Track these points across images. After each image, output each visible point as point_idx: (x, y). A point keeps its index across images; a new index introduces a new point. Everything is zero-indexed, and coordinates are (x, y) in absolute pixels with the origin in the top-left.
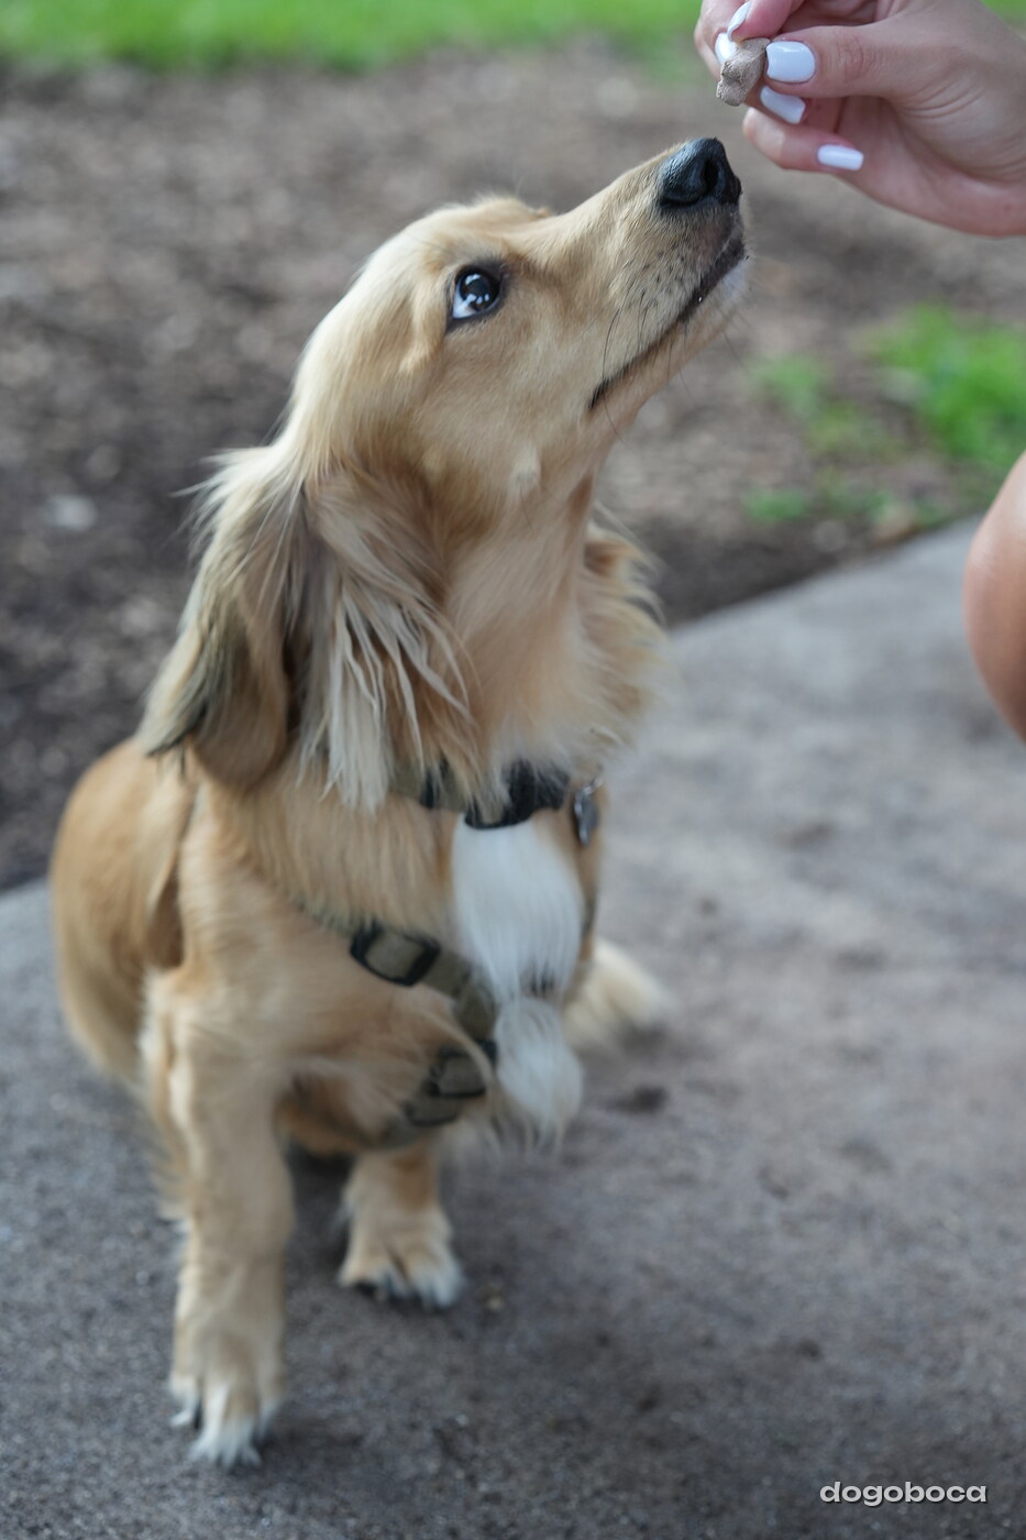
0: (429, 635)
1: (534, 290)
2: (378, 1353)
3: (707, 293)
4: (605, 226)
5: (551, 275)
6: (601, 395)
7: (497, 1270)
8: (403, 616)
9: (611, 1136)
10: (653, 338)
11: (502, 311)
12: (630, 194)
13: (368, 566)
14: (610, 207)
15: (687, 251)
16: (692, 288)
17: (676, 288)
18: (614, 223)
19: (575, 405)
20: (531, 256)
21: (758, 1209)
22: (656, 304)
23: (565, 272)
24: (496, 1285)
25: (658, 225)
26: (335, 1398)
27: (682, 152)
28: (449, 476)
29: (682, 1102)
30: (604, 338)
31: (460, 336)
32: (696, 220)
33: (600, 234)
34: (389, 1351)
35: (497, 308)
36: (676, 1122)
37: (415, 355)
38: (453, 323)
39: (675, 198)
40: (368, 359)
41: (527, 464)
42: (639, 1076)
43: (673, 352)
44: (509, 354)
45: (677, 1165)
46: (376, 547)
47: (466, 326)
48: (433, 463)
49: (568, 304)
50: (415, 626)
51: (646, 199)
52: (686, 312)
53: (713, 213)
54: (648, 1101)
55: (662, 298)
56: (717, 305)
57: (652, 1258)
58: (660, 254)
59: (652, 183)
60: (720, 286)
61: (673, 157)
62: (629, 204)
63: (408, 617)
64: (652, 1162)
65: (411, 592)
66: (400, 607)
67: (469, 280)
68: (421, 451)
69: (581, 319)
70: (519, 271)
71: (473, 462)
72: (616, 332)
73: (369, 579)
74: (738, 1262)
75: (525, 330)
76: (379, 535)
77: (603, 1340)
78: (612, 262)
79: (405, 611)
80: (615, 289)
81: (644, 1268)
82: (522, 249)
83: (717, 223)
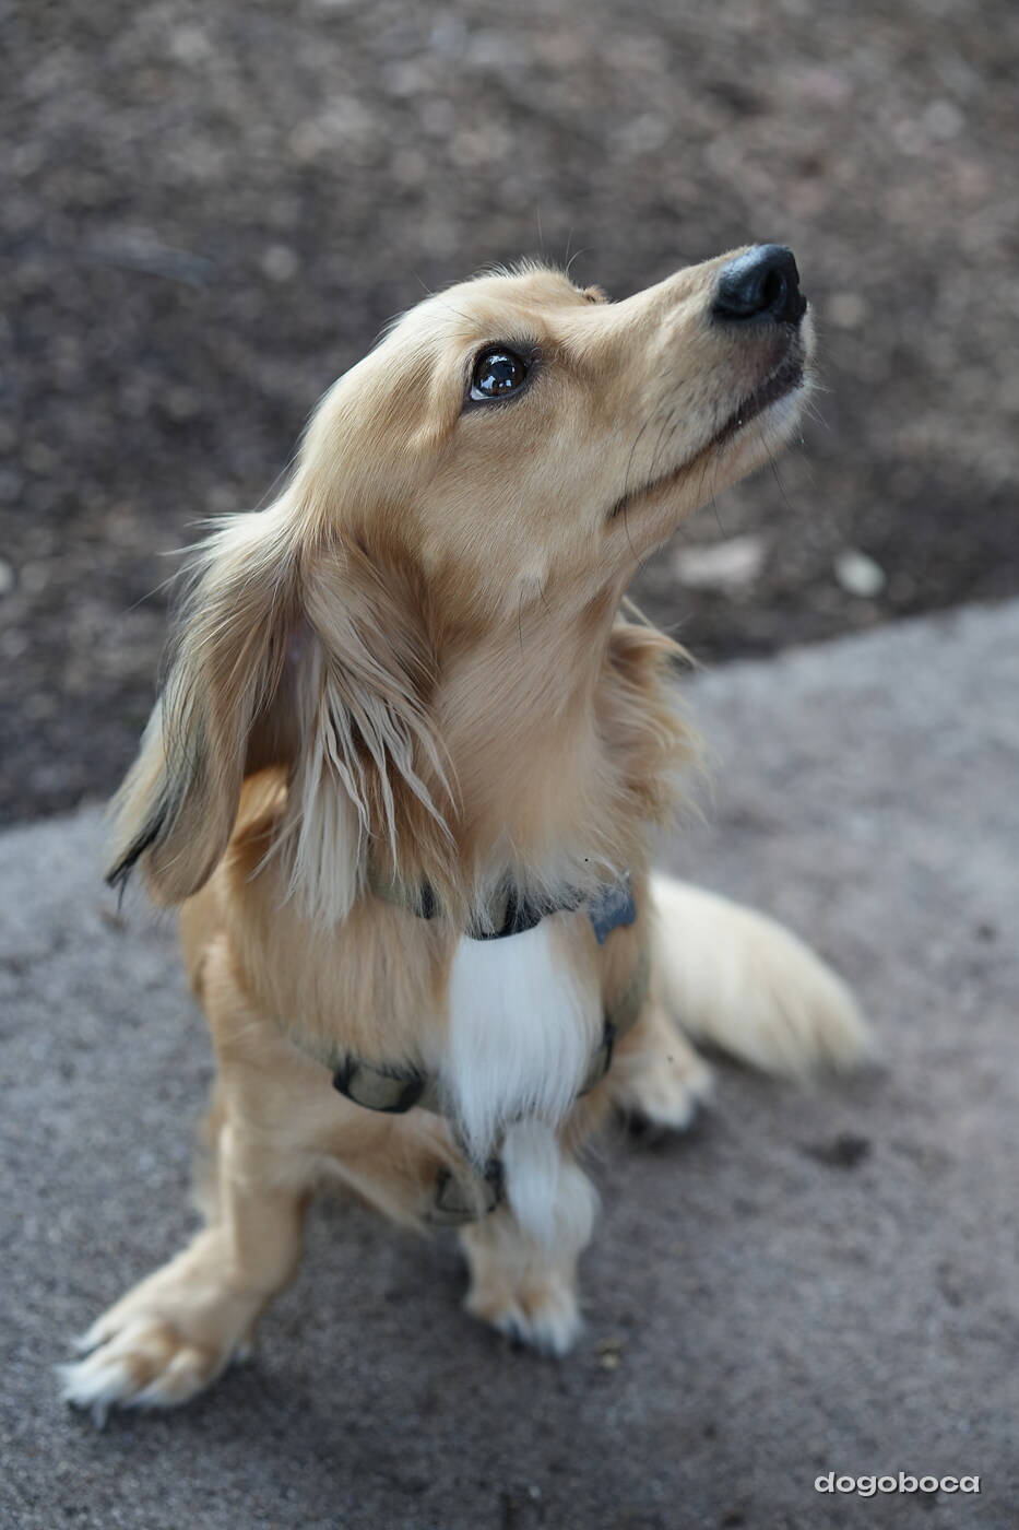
0: (414, 734)
1: (565, 380)
2: (475, 1391)
3: (750, 417)
4: (651, 323)
5: (585, 368)
6: (620, 509)
7: (627, 1322)
8: (388, 709)
9: (795, 1187)
10: (680, 460)
11: (525, 398)
12: (681, 296)
13: (354, 653)
14: (659, 304)
15: (728, 373)
16: (729, 413)
17: (709, 410)
18: (660, 324)
19: (591, 515)
20: (566, 343)
21: (925, 1312)
22: (685, 425)
23: (601, 367)
24: (618, 1338)
25: (706, 335)
26: (415, 1433)
27: (744, 258)
28: (448, 568)
29: (883, 1165)
30: (629, 448)
31: (474, 420)
32: (746, 337)
33: (642, 333)
34: (486, 1390)
35: (519, 395)
36: (869, 1186)
37: (426, 432)
38: (468, 405)
39: (728, 308)
40: (378, 426)
41: (534, 569)
42: (845, 1122)
43: (707, 477)
44: (528, 443)
45: (852, 1239)
46: (365, 635)
47: (483, 410)
48: (431, 553)
49: (597, 402)
50: (401, 725)
51: (697, 303)
52: (722, 435)
53: (766, 332)
54: (848, 1154)
55: (693, 417)
56: (760, 433)
57: (793, 1345)
58: (698, 371)
59: (708, 286)
60: (766, 412)
61: (734, 261)
62: (681, 305)
63: (393, 712)
64: (829, 1228)
65: (398, 689)
66: (386, 702)
67: (495, 359)
68: (420, 536)
69: (609, 421)
70: (552, 358)
71: (475, 557)
72: (641, 446)
73: (353, 667)
74: (882, 1373)
75: (547, 421)
76: (369, 621)
77: (710, 1432)
78: (648, 367)
79: (391, 706)
80: (646, 397)
81: (780, 1354)
82: (560, 335)
83: (769, 345)
